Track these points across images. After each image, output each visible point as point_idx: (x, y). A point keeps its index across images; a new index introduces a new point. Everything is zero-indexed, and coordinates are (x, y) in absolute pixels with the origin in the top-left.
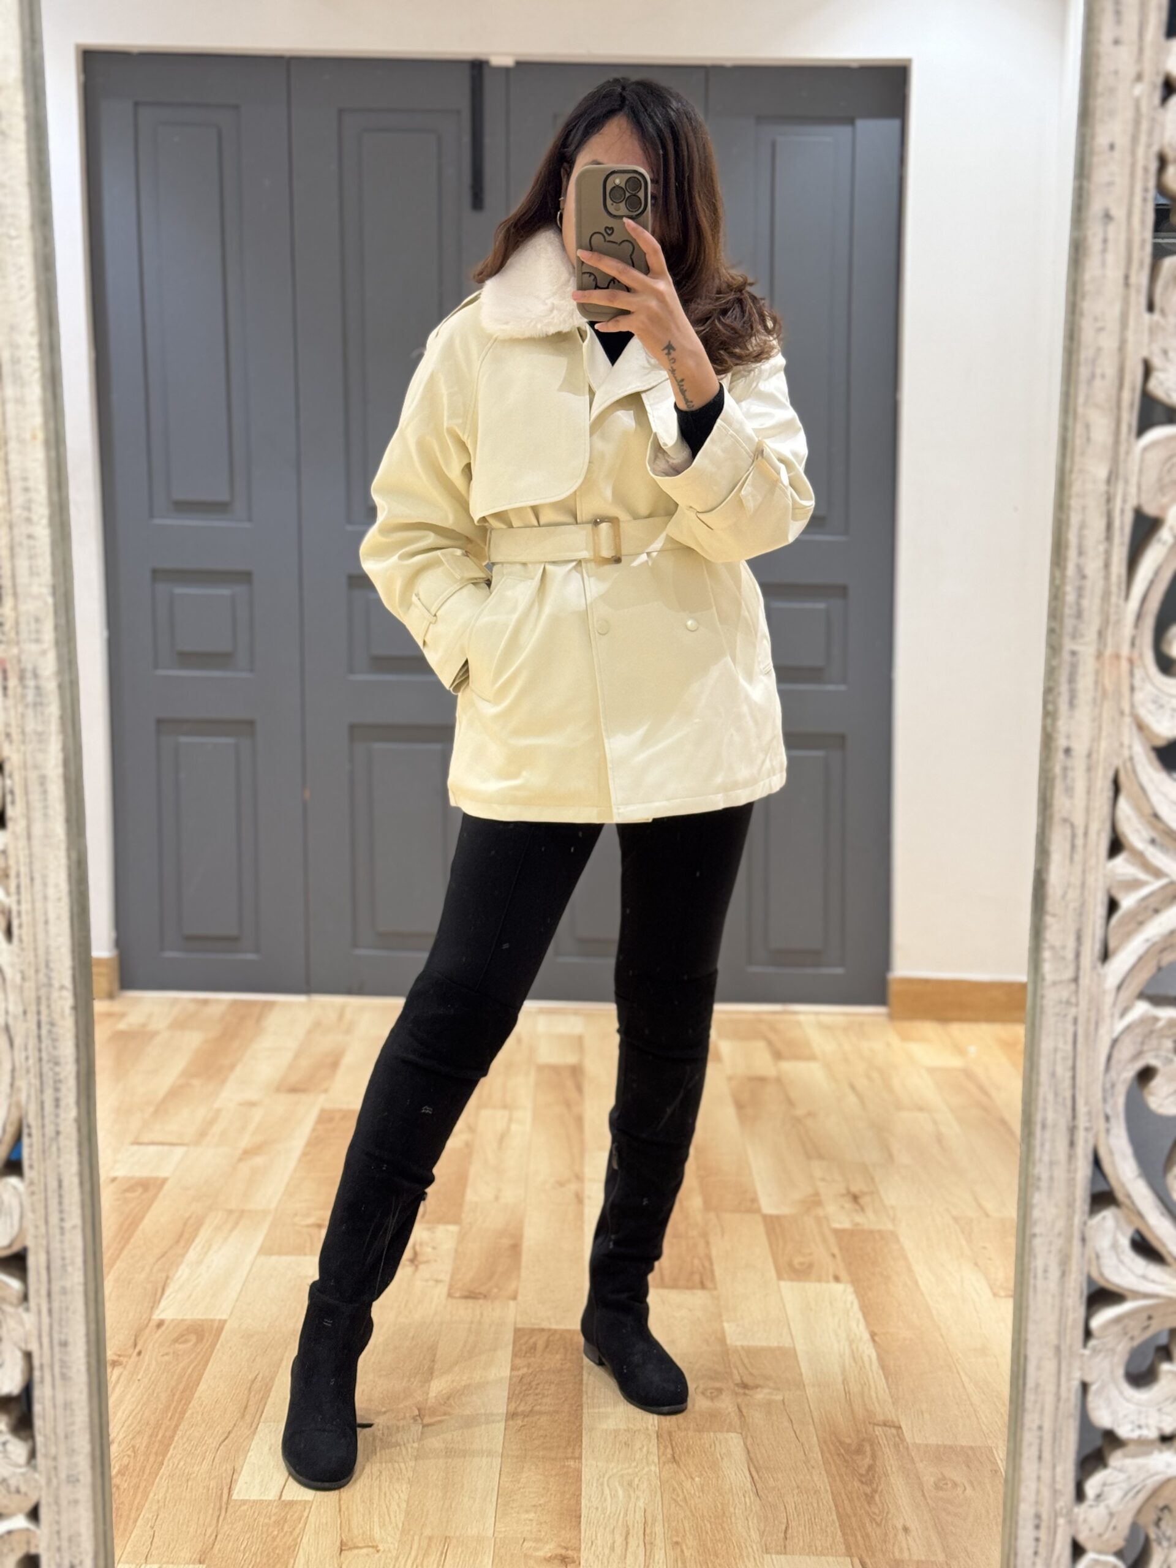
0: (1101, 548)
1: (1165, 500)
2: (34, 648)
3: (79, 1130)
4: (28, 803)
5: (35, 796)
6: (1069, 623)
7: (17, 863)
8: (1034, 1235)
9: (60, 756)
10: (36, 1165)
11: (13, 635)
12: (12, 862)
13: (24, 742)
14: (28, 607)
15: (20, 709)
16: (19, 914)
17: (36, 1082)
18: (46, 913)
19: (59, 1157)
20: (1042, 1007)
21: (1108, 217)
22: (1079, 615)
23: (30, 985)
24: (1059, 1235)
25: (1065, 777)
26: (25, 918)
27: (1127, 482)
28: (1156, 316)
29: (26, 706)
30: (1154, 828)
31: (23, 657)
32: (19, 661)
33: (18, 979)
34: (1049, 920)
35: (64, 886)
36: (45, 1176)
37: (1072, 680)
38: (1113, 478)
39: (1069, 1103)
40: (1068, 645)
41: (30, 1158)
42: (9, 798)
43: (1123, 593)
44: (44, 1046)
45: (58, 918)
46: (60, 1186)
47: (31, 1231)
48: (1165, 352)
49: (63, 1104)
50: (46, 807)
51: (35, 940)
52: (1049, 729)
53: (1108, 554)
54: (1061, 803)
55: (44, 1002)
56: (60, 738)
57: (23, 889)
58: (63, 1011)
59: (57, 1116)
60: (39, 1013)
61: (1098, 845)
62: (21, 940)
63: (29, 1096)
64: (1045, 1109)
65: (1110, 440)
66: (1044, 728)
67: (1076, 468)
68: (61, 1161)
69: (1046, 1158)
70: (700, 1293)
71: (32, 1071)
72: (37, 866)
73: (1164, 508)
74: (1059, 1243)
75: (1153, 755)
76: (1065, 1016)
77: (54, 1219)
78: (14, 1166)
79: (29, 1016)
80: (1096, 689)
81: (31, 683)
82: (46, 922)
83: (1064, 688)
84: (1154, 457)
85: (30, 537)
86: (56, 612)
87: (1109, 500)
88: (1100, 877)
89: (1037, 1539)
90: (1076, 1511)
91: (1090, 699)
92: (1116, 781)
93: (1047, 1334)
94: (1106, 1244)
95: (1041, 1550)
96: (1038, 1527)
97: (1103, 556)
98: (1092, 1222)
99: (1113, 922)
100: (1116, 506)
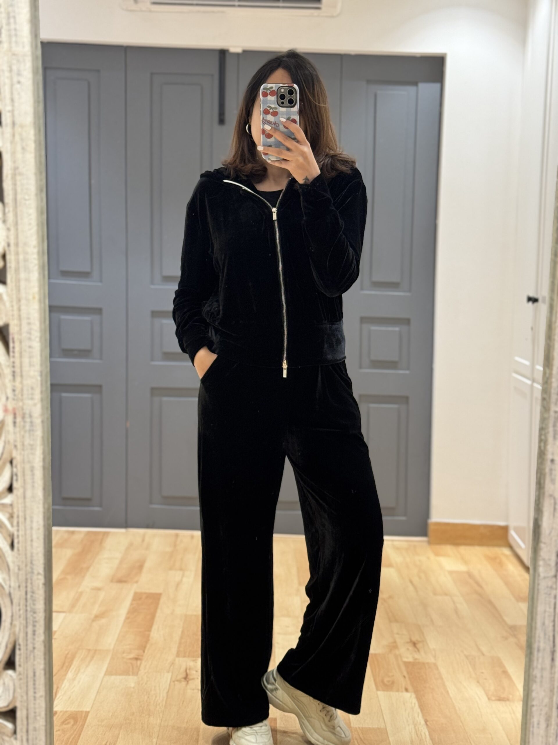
2: (30, 402)
3: (45, 647)
4: (24, 480)
5: (28, 478)
7: (18, 511)
8: (533, 706)
9: (42, 456)
10: (22, 664)
11: (20, 396)
12: (15, 510)
13: (23, 450)
14: (28, 382)
15: (22, 433)
16: (18, 536)
17: (24, 622)
18: (31, 536)
19: (34, 660)
20: (538, 590)
23: (22, 573)
24: (546, 706)
25: (551, 474)
26: (20, 538)
29: (25, 431)
31: (25, 407)
32: (23, 409)
33: (16, 568)
34: (542, 545)
35: (41, 523)
36: (27, 670)
39: (551, 639)
41: (20, 661)
42: (15, 478)
44: (28, 604)
45: (38, 538)
46: (34, 675)
47: (19, 698)
49: (37, 633)
50: (33, 482)
51: (26, 550)
52: (542, 448)
54: (549, 487)
55: (29, 581)
56: (42, 447)
57: (20, 524)
58: (39, 586)
59: (34, 639)
60: (26, 587)
62: (18, 550)
63: (20, 629)
64: (539, 642)
66: (540, 447)
68: (36, 663)
69: (539, 666)
71: (22, 616)
72: (28, 512)
74: (545, 710)
76: (550, 594)
77: (31, 693)
78: (10, 664)
79: (21, 588)
81: (28, 420)
82: (32, 541)
83: (551, 430)
85: (30, 347)
86: (42, 385)
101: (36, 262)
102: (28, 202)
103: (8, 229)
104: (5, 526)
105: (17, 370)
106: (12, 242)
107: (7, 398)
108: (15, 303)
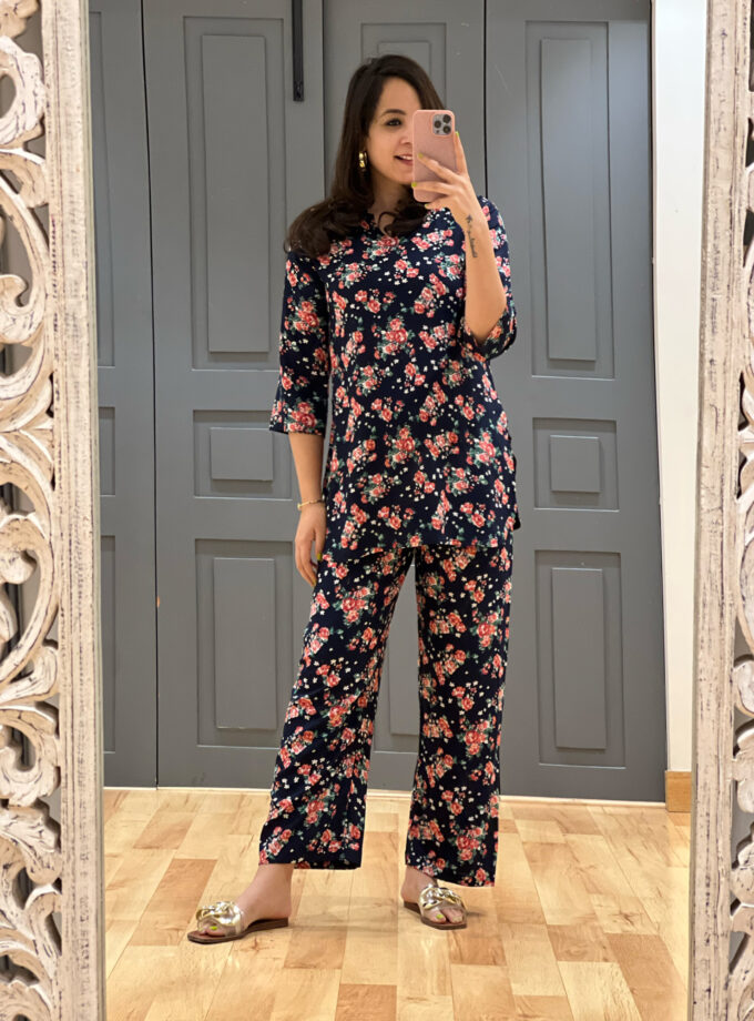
0: (728, 234)
2: (74, 301)
3: (93, 613)
4: (67, 399)
5: (72, 394)
6: (710, 281)
7: (60, 438)
10: (65, 635)
11: (61, 293)
12: (56, 437)
13: (66, 360)
14: (71, 275)
15: (64, 339)
16: (60, 470)
17: (67, 580)
18: (76, 469)
19: (80, 630)
21: (724, 34)
22: (716, 276)
23: (65, 516)
24: (716, 679)
25: (711, 378)
26: (63, 473)
27: (741, 192)
29: (68, 337)
31: (67, 307)
32: (65, 309)
33: (58, 512)
34: (704, 469)
35: (87, 454)
36: (71, 643)
37: (713, 317)
38: (733, 190)
40: (709, 294)
42: (55, 397)
43: (742, 262)
44: (73, 557)
45: (83, 474)
46: (81, 651)
47: (62, 682)
49: (83, 595)
50: (78, 402)
51: (69, 487)
52: (702, 351)
53: (732, 237)
54: (708, 394)
55: (73, 528)
57: (62, 455)
58: (85, 534)
59: (80, 603)
60: (70, 535)
61: (732, 420)
62: (60, 488)
63: (63, 590)
64: (706, 594)
65: (731, 167)
67: (712, 185)
68: (81, 634)
69: (706, 626)
70: (493, 967)
71: (65, 573)
72: (71, 439)
74: (716, 684)
76: (716, 532)
79: (64, 537)
80: (728, 321)
81: (71, 322)
82: (76, 476)
83: (708, 322)
85: (73, 231)
87: (731, 204)
88: (734, 442)
89: (708, 894)
90: (732, 873)
91: (724, 328)
92: (742, 380)
93: (710, 749)
94: (746, 684)
95: (711, 901)
96: (708, 885)
97: (729, 239)
98: (736, 670)
99: (743, 470)
100: (736, 208)
101: (80, 126)
102: (70, 53)
103: (48, 86)
104: (45, 457)
105: (59, 260)
106: (52, 101)
107: (47, 295)
108: (55, 178)
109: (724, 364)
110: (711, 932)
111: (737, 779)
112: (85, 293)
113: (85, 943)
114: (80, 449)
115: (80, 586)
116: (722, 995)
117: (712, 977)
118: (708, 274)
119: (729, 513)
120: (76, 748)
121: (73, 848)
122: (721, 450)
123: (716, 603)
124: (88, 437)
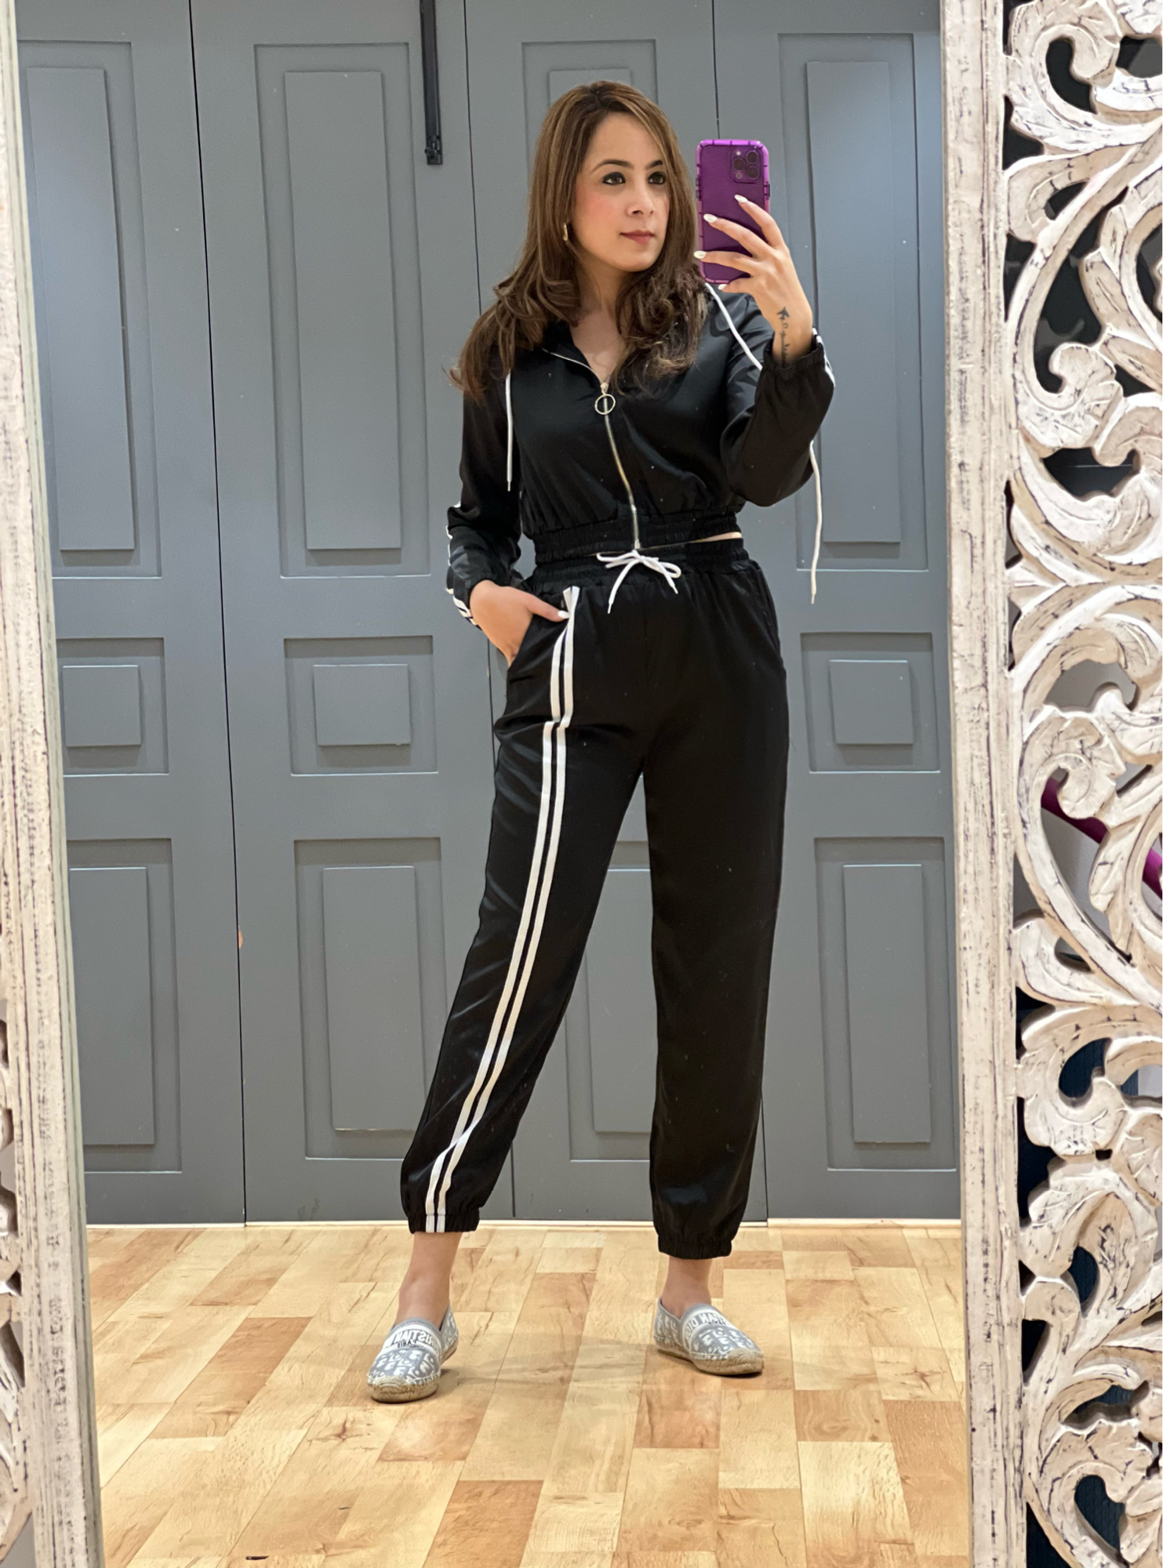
0: (979, 272)
1: (1034, 226)
6: (956, 343)
20: (953, 713)
22: (964, 338)
24: (987, 946)
25: (962, 490)
27: (997, 210)
28: (1011, 58)
30: (1048, 534)
34: (956, 629)
36: (22, 926)
37: (962, 398)
38: (985, 205)
43: (1003, 313)
48: (1024, 89)
49: (37, 851)
53: (985, 276)
54: (957, 516)
58: (35, 756)
59: (32, 864)
61: (995, 554)
65: (980, 172)
67: (951, 200)
68: (37, 911)
73: (1035, 233)
74: (986, 955)
75: (1042, 466)
76: (977, 721)
77: (31, 970)
80: (984, 404)
83: (956, 405)
84: (1021, 186)
87: (982, 227)
88: (1000, 584)
89: (986, 1265)
90: (1022, 1234)
91: (978, 414)
92: (1008, 491)
93: (982, 1050)
94: (1032, 952)
95: (990, 1276)
96: (986, 1252)
97: (982, 279)
98: (1016, 932)
99: (1016, 628)
100: (990, 232)
109: (981, 469)
110: (992, 1321)
111: (1022, 1095)
112: (19, 392)
113: (60, 1367)
114: (23, 629)
115: (31, 837)
116: (1014, 1416)
117: (998, 1390)
118: (953, 333)
119: (998, 693)
120: (34, 1083)
121: (36, 1229)
122: (981, 599)
123: (984, 833)
124: (34, 609)
